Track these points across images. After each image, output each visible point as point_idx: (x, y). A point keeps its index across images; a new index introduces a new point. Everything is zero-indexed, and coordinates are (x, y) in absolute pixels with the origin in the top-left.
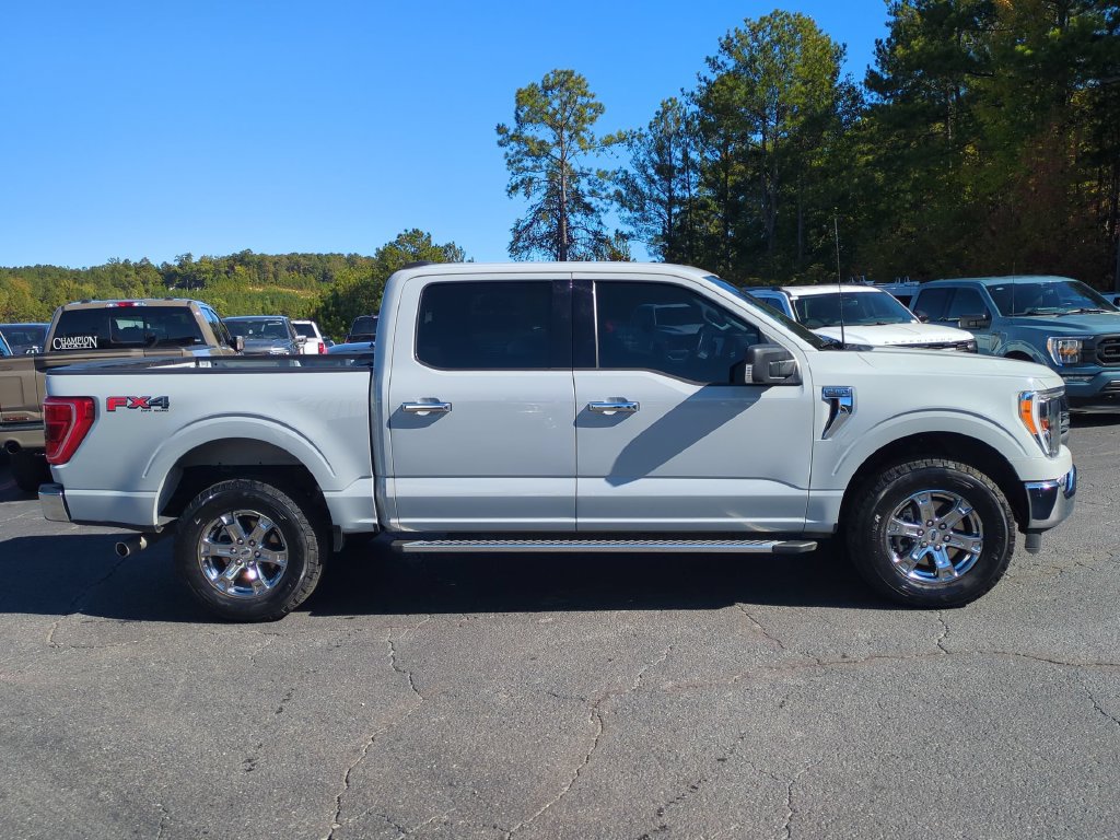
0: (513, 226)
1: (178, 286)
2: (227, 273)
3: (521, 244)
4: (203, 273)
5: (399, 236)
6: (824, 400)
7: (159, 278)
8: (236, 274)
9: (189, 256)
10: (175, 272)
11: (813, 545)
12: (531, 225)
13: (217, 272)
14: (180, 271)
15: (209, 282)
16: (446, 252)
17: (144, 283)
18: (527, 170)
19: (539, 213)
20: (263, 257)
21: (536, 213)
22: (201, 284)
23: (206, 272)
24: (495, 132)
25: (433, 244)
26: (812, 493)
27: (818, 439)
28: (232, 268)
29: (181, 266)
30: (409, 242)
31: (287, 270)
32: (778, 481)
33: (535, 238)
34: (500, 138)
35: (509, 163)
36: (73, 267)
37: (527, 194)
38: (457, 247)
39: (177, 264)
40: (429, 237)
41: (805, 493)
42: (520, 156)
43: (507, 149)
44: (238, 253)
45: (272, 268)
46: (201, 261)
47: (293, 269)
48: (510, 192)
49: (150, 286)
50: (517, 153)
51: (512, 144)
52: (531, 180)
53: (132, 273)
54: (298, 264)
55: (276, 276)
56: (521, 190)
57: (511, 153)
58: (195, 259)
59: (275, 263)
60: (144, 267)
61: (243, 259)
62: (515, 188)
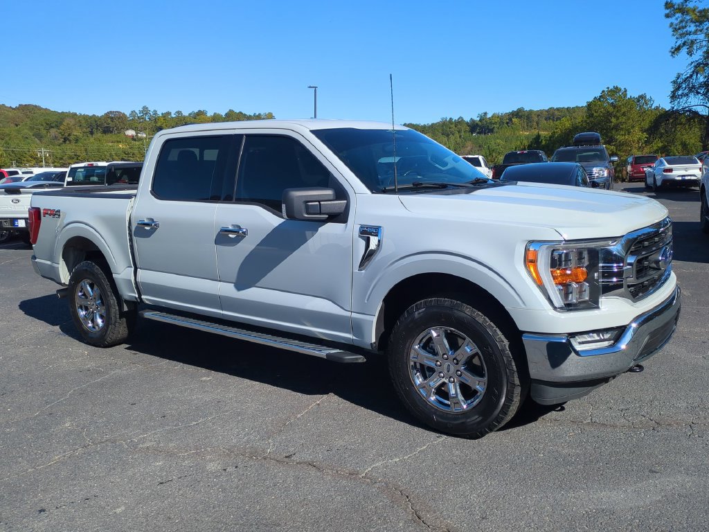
0: (674, 79)
1: (478, 133)
2: (507, 123)
3: (680, 92)
4: (494, 124)
5: (603, 91)
6: (360, 236)
7: (468, 129)
8: (513, 124)
9: (485, 114)
10: (477, 124)
11: (361, 359)
12: (691, 76)
13: (501, 123)
14: (480, 123)
15: (496, 130)
16: (639, 101)
17: (459, 132)
18: (690, 34)
19: (698, 68)
20: (531, 111)
21: (696, 67)
22: (491, 131)
23: (496, 123)
24: (663, 7)
25: (628, 96)
26: (354, 315)
27: (356, 270)
28: (511, 120)
29: (480, 120)
30: (609, 96)
31: (546, 119)
32: (333, 302)
33: (694, 87)
34: (667, 11)
35: (675, 30)
36: (422, 124)
37: (690, 53)
38: (648, 97)
39: (478, 119)
40: (626, 91)
41: (348, 314)
42: (684, 24)
43: (673, 20)
44: (515, 110)
45: (536, 119)
46: (492, 117)
47: (550, 119)
48: (673, 53)
49: (463, 133)
50: (681, 21)
51: (677, 15)
52: (693, 42)
53: (453, 126)
54: (553, 115)
55: (538, 123)
56: (684, 50)
57: (676, 22)
58: (489, 116)
59: (538, 116)
60: (460, 122)
61: (518, 114)
62: (678, 49)
